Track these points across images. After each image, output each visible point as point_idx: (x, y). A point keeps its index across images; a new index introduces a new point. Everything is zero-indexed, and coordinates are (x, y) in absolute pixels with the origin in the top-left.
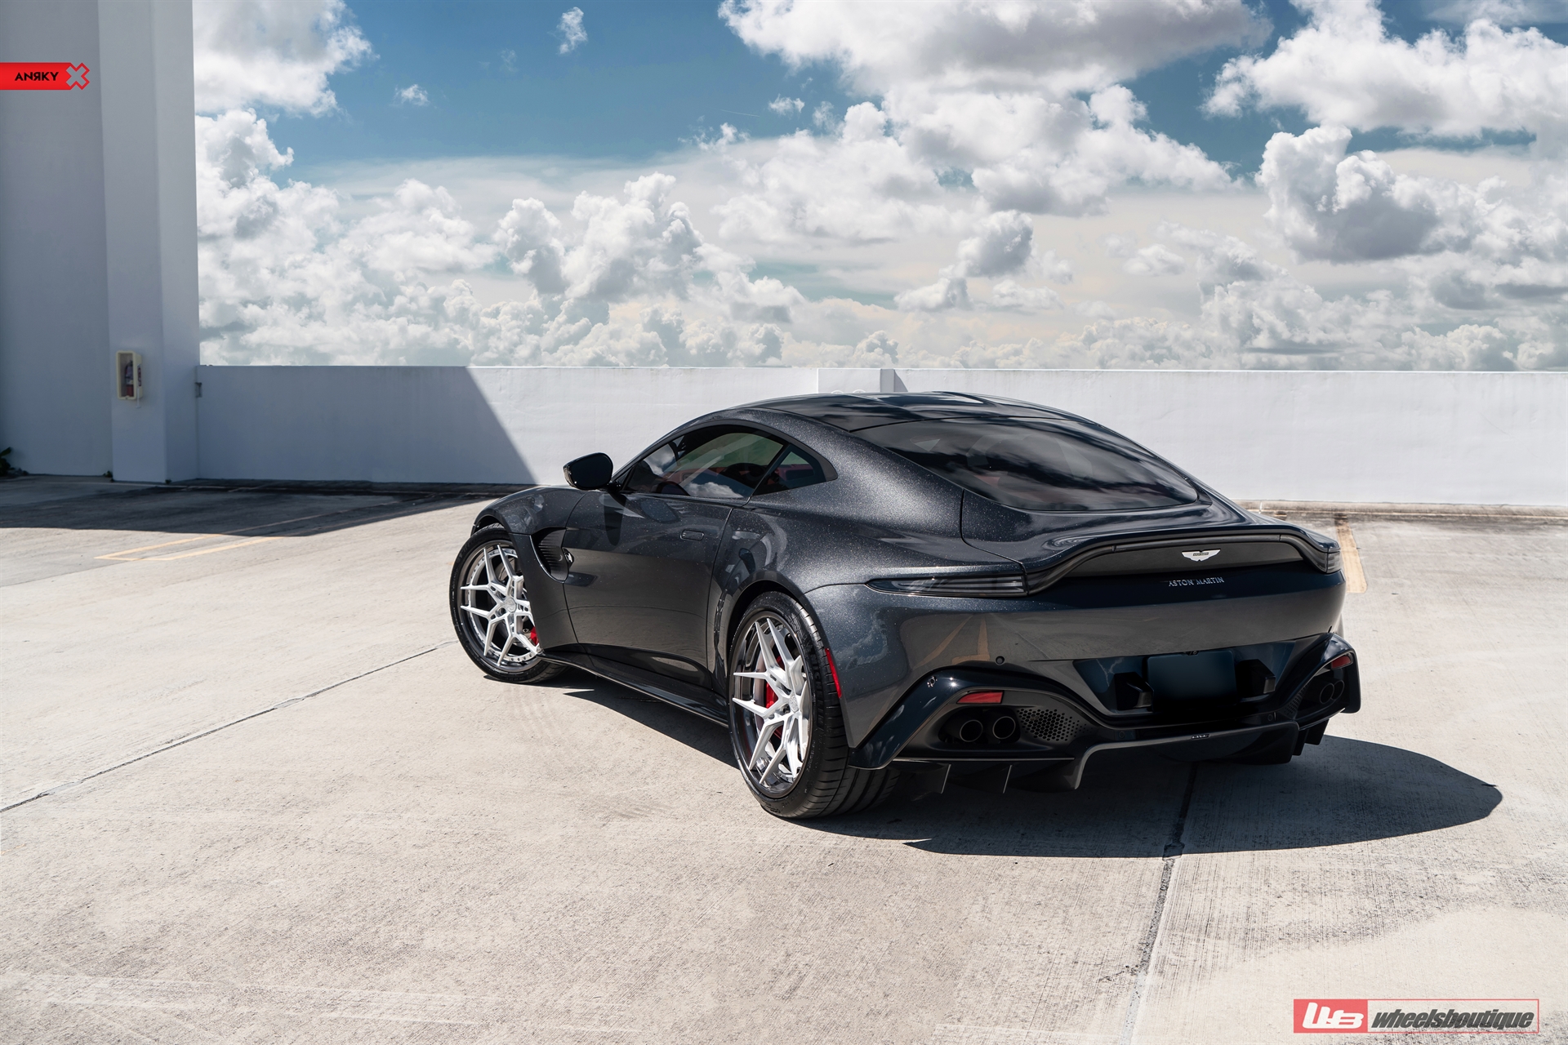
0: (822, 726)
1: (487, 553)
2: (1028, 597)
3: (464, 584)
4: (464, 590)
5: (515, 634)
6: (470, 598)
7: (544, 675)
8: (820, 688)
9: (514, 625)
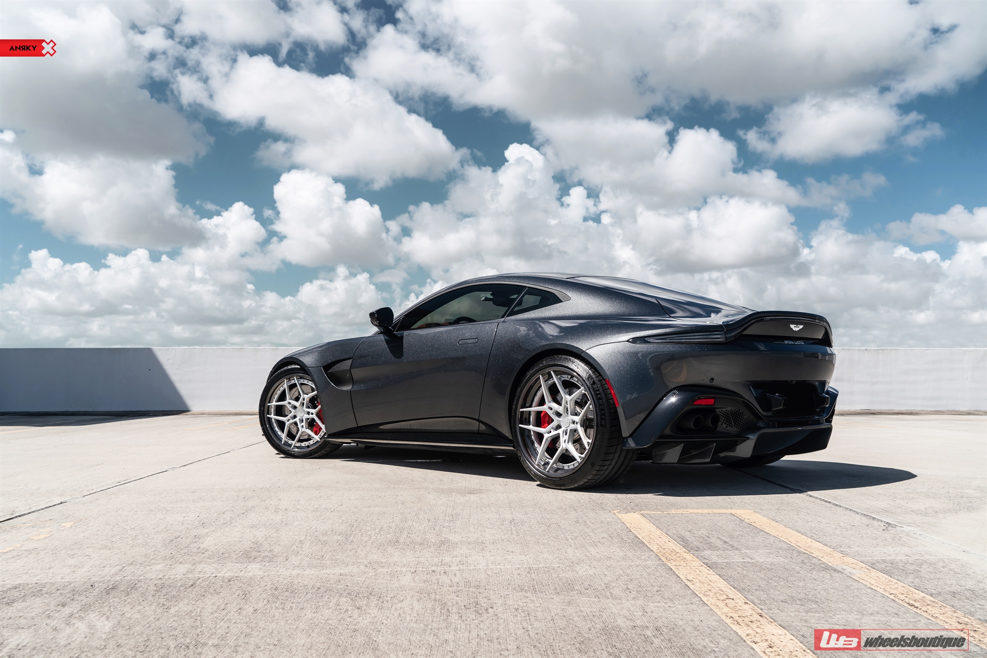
0: (604, 426)
1: (287, 382)
2: (726, 343)
3: (269, 403)
4: (269, 406)
5: (304, 429)
6: (273, 410)
7: (323, 452)
8: (602, 403)
9: (303, 424)
